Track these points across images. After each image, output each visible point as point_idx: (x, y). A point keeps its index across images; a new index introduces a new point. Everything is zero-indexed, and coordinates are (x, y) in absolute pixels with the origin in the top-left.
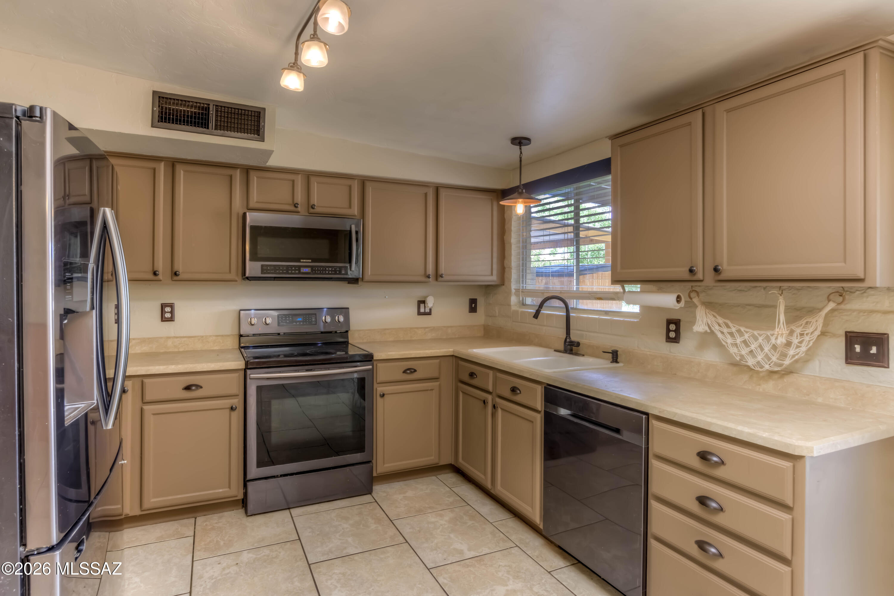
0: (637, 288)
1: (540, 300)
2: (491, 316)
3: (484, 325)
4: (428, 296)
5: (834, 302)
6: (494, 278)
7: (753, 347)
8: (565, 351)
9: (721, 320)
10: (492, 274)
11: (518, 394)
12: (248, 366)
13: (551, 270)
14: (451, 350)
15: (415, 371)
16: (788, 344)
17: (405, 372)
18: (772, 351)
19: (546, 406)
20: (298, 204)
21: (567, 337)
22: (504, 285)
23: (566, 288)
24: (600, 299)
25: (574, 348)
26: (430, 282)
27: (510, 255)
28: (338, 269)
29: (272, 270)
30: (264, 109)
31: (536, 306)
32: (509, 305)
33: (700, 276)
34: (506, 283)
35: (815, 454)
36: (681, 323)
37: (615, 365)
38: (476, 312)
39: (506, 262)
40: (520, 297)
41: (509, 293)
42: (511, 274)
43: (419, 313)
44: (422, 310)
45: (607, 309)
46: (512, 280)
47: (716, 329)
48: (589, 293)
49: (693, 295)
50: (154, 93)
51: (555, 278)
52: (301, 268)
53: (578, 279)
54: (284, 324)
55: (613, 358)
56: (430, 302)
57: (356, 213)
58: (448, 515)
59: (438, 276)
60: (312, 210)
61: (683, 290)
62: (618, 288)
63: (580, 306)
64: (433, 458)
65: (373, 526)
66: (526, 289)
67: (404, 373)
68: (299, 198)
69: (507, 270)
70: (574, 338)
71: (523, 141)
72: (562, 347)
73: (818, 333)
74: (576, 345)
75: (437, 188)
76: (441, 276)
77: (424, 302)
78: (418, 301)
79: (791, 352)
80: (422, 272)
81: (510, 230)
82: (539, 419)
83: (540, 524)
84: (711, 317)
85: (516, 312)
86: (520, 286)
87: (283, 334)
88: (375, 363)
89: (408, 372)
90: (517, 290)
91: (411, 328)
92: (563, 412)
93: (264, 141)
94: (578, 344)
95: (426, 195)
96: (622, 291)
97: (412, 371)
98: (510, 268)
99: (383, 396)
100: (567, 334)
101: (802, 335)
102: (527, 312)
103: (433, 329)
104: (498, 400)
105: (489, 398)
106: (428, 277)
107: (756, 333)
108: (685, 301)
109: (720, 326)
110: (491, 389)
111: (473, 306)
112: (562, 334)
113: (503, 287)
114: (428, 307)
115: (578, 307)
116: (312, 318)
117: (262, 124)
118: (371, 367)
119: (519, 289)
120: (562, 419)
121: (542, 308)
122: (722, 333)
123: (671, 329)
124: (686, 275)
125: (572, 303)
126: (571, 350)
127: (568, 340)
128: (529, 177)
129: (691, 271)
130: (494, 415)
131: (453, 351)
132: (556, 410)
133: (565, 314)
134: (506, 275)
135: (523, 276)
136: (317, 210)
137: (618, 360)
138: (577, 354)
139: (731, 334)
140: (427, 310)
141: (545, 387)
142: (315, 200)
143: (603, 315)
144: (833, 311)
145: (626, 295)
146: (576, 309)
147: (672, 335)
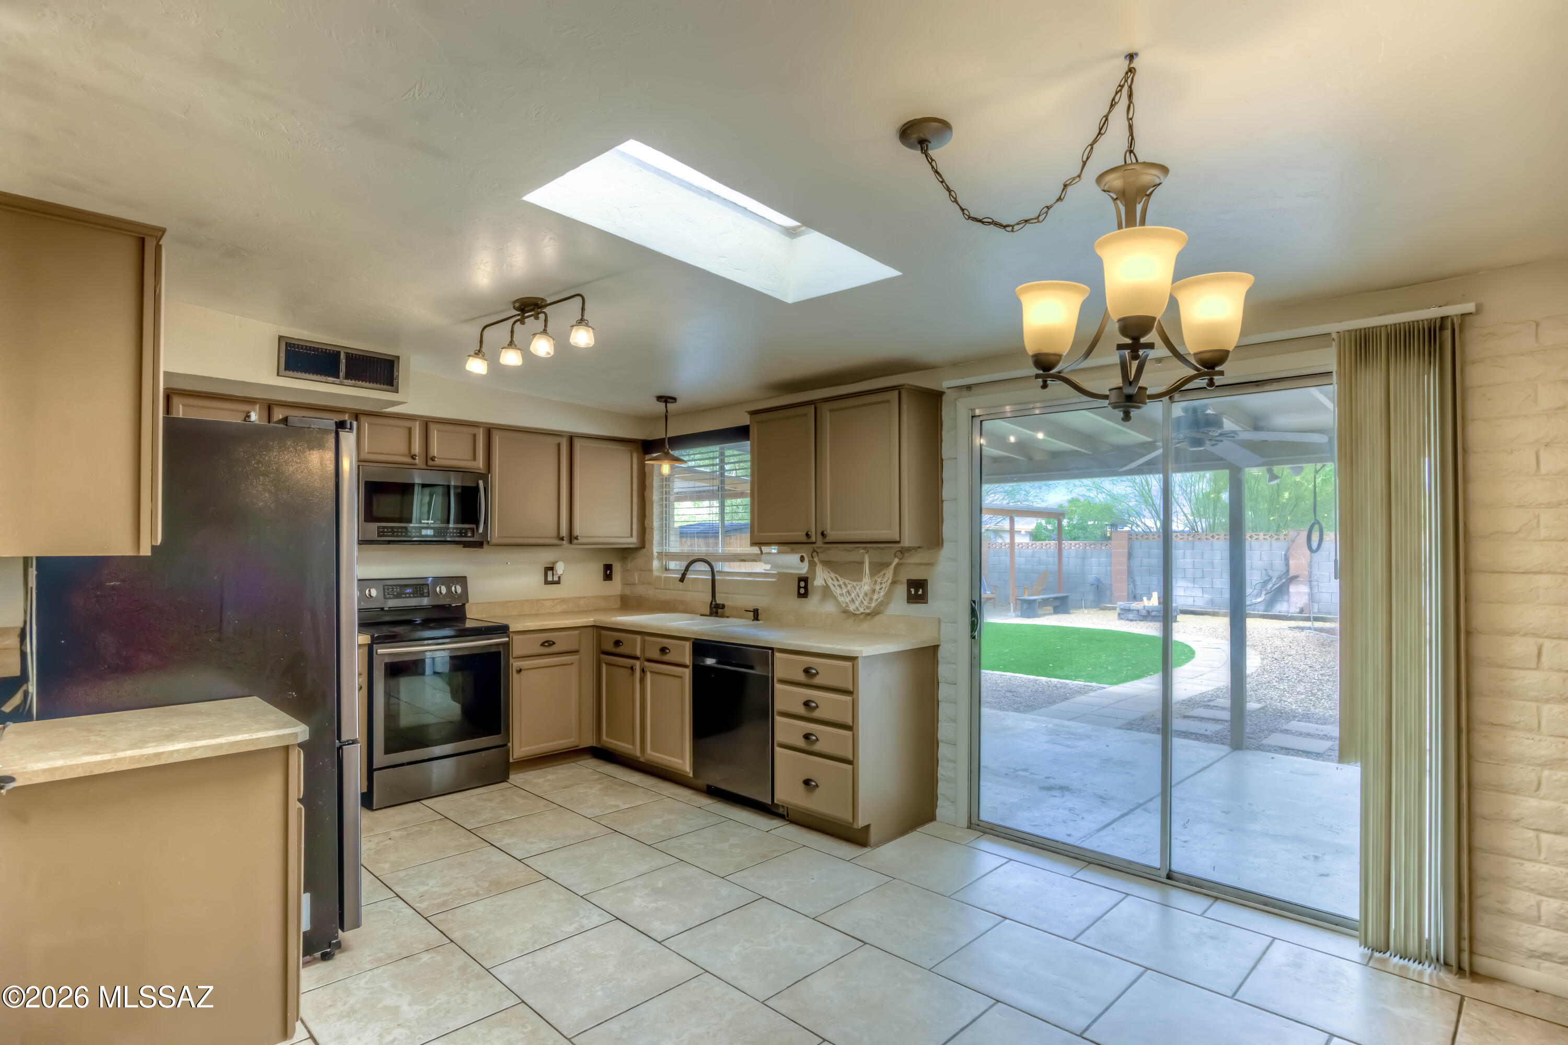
0: (774, 550)
1: (685, 564)
2: (629, 584)
3: (621, 595)
4: (558, 562)
5: (898, 558)
6: (633, 541)
7: (853, 595)
8: (711, 614)
9: (833, 575)
10: (632, 536)
11: (667, 653)
12: (375, 641)
13: (695, 530)
14: (591, 619)
15: (554, 643)
16: (874, 591)
17: (543, 645)
18: (865, 597)
19: (694, 660)
20: (415, 455)
21: (712, 600)
22: (644, 548)
23: (711, 550)
24: (743, 560)
25: (719, 610)
26: (563, 544)
27: (652, 514)
28: (464, 531)
29: (390, 532)
30: (398, 358)
31: (682, 570)
32: (651, 571)
33: (813, 539)
34: (647, 545)
35: (864, 655)
36: (809, 580)
37: (756, 622)
38: (611, 580)
39: (647, 522)
40: (663, 561)
41: (650, 558)
42: (653, 535)
43: (547, 582)
44: (550, 579)
45: (750, 571)
46: (654, 542)
47: (830, 582)
48: (733, 555)
49: (815, 554)
50: (280, 338)
51: (700, 539)
52: (423, 530)
53: (723, 541)
54: (391, 596)
55: (754, 616)
56: (560, 568)
57: (481, 466)
58: (597, 787)
59: (572, 538)
60: (431, 463)
61: (805, 551)
62: (756, 550)
63: (726, 569)
64: (573, 739)
65: (522, 801)
66: (669, 553)
67: (542, 647)
68: (417, 448)
69: (647, 530)
70: (718, 601)
71: (669, 400)
72: (707, 611)
73: (890, 581)
74: (721, 607)
75: (571, 438)
76: (576, 538)
77: (552, 569)
78: (545, 568)
79: (875, 597)
80: (554, 533)
81: (652, 486)
82: (687, 673)
83: (690, 772)
84: (826, 572)
85: (659, 578)
86: (663, 549)
87: (387, 609)
88: (511, 635)
89: (546, 644)
90: (660, 554)
91: (538, 600)
92: (710, 661)
93: (397, 392)
94: (723, 606)
95: (559, 445)
96: (759, 552)
97: (550, 643)
98: (652, 529)
99: (519, 671)
100: (712, 597)
101: (881, 583)
102: (671, 577)
103: (564, 601)
104: (646, 664)
105: (637, 664)
106: (562, 539)
107: (855, 584)
108: (809, 561)
109: (832, 580)
110: (638, 654)
111: (608, 573)
112: (709, 598)
113: (644, 550)
114: (557, 574)
115: (723, 570)
116: (423, 589)
117: (395, 374)
118: (507, 639)
119: (662, 553)
120: (710, 668)
121: (687, 571)
122: (834, 585)
123: (801, 586)
124: (804, 539)
125: (718, 566)
126: (717, 613)
127: (714, 603)
128: (674, 431)
129: (807, 535)
130: (642, 680)
131: (594, 621)
132: (703, 661)
133: (711, 577)
134: (647, 536)
135: (664, 539)
136: (438, 462)
137: (759, 619)
138: (722, 616)
139: (840, 586)
140: (556, 579)
141: (693, 643)
142: (435, 450)
143: (747, 577)
144: (898, 565)
145: (764, 557)
146: (721, 572)
147: (802, 591)
